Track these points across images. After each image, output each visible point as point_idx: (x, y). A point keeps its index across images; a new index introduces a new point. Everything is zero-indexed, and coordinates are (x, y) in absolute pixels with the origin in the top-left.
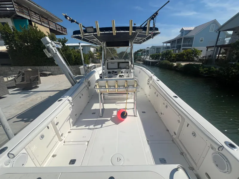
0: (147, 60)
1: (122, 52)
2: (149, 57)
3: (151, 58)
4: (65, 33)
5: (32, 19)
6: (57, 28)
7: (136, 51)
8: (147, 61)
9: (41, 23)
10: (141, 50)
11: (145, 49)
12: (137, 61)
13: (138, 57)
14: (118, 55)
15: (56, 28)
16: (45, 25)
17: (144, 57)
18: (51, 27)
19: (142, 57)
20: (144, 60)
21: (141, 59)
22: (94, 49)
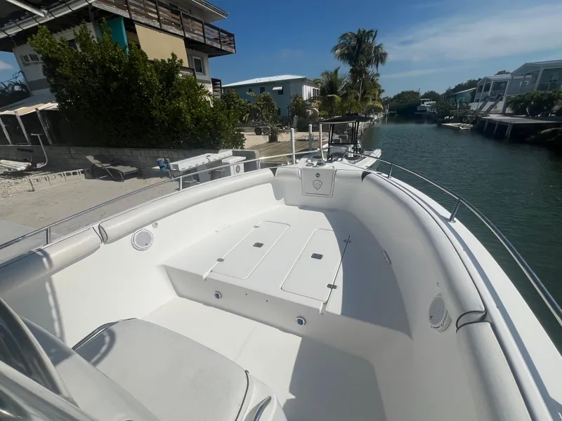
0: (493, 117)
1: (403, 93)
2: (500, 105)
3: (508, 111)
4: (229, 49)
5: (134, 17)
6: (206, 35)
7: (453, 87)
8: (492, 123)
9: (160, 25)
10: (471, 84)
11: (487, 80)
12: (449, 121)
13: (456, 108)
14: (386, 102)
15: (204, 37)
16: (171, 31)
17: (481, 108)
18: (187, 35)
19: (474, 106)
20: (477, 118)
21: (467, 113)
22: (312, 88)
